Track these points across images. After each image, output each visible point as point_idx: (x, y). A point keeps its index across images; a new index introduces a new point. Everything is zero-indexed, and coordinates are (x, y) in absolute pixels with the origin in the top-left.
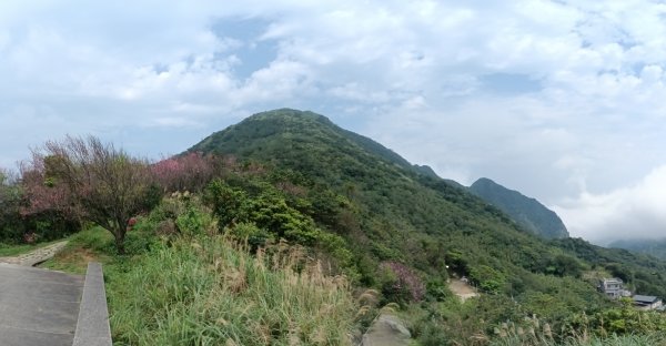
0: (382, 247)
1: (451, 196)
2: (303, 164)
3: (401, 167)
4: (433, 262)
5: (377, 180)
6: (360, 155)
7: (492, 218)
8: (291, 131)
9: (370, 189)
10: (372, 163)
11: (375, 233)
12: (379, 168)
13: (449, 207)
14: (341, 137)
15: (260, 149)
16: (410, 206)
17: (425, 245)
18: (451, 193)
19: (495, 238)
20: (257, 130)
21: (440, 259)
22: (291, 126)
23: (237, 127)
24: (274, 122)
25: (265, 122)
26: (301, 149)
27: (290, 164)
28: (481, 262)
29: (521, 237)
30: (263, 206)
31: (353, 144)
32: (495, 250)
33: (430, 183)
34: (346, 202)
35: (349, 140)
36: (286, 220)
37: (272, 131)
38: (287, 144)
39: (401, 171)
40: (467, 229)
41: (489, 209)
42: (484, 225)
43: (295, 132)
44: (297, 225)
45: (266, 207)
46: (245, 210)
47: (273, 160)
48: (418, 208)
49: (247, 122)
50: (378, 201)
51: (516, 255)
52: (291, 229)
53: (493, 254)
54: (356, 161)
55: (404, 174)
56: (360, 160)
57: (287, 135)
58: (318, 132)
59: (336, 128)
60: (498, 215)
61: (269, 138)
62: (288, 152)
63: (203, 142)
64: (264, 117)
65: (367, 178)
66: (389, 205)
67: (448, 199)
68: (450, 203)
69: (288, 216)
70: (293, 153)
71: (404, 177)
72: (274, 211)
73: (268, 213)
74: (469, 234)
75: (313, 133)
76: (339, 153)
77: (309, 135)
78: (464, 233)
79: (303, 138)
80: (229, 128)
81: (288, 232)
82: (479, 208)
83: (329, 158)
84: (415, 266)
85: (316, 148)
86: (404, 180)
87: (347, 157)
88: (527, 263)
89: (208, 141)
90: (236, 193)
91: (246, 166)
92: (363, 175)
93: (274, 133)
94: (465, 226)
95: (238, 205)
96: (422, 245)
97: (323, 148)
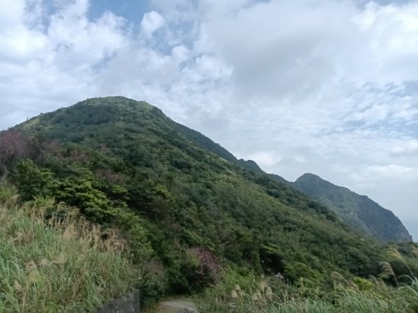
0: (193, 235)
1: (273, 191)
2: (134, 154)
3: (226, 161)
4: (247, 255)
5: (203, 173)
6: (189, 148)
7: (315, 215)
8: (123, 120)
9: (195, 181)
10: (199, 156)
11: (189, 221)
12: (206, 162)
13: (270, 201)
14: (172, 129)
15: (92, 136)
16: (232, 199)
17: (239, 236)
18: (273, 187)
19: (318, 236)
20: (90, 116)
21: (254, 252)
22: (125, 115)
23: (69, 111)
24: (108, 109)
25: (98, 108)
26: (132, 139)
27: (120, 153)
28: (298, 258)
29: (348, 236)
30: (68, 186)
31: (184, 137)
32: (317, 248)
33: (253, 177)
34: (164, 191)
35: (179, 134)
36: (88, 199)
37: (105, 118)
38: (118, 133)
39: (225, 164)
40: (287, 225)
41: (312, 206)
42: (306, 221)
43: (128, 121)
44: (98, 204)
45: (70, 187)
46: (49, 188)
47: (103, 148)
48: (239, 201)
49: (80, 106)
50: (202, 193)
51: (340, 256)
52: (91, 207)
53: (315, 253)
54: (184, 154)
55: (229, 167)
56: (189, 153)
57: (120, 124)
58: (151, 123)
59: (169, 121)
60: (323, 213)
61: (103, 125)
62: (120, 140)
63: (28, 122)
64: (98, 103)
65: (193, 170)
66: (212, 198)
67: (270, 194)
68: (271, 198)
69: (91, 196)
70: (124, 143)
71: (228, 170)
72: (78, 190)
73: (71, 192)
74: (290, 230)
75: (146, 124)
76: (168, 144)
77: (142, 125)
78: (285, 229)
79: (136, 128)
80: (59, 111)
81: (89, 209)
82: (303, 204)
83: (159, 150)
84: (226, 256)
85: (147, 139)
86: (228, 174)
87: (176, 150)
88: (354, 267)
89: (34, 122)
90: (43, 173)
91: (68, 151)
92: (189, 167)
93: (107, 121)
94: (286, 221)
95: (43, 184)
96: (235, 237)
97: (154, 139)
